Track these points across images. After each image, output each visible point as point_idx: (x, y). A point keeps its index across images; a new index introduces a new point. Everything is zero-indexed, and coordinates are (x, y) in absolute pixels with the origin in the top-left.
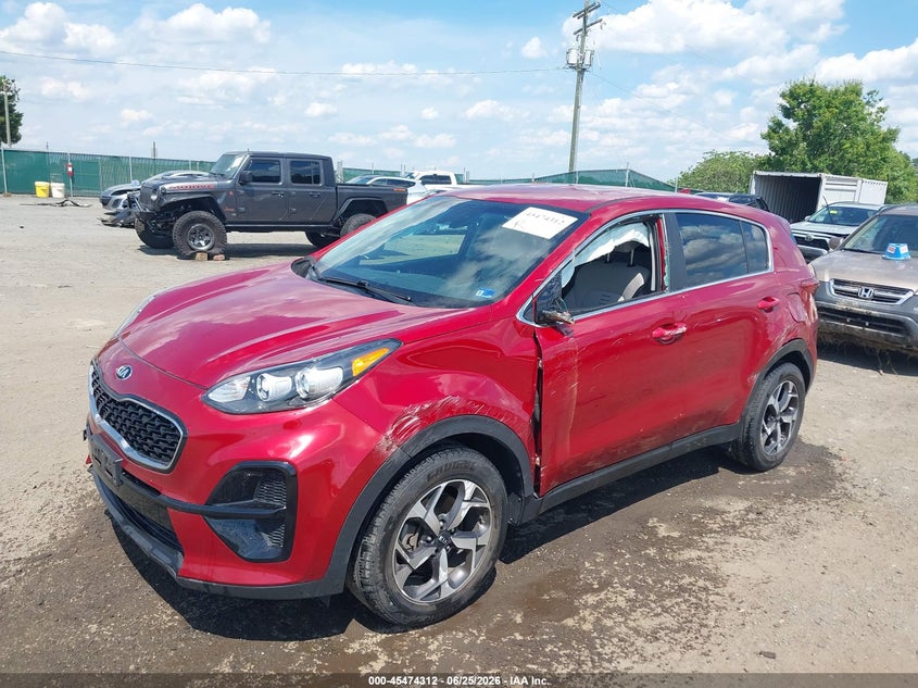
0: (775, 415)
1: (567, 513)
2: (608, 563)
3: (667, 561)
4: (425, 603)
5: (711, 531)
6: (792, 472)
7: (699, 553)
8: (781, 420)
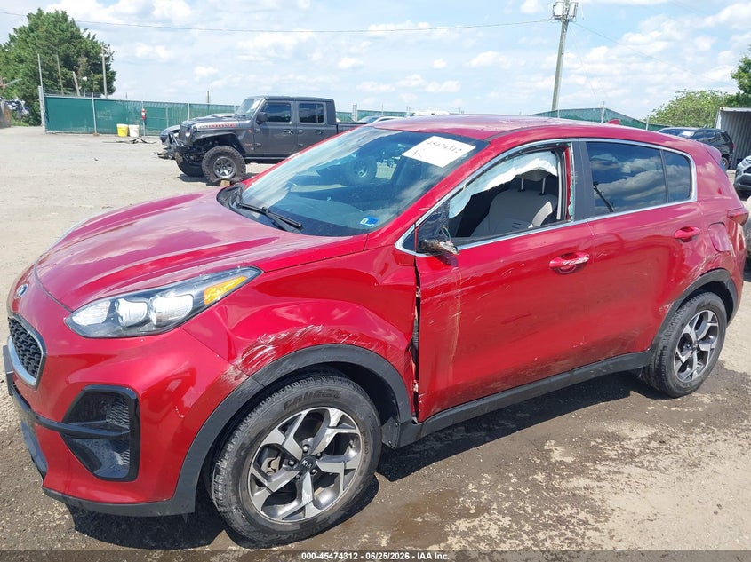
0: (691, 344)
1: (467, 431)
2: (492, 487)
3: (554, 489)
4: (287, 522)
5: (607, 458)
6: (706, 399)
7: (588, 482)
8: (698, 348)
